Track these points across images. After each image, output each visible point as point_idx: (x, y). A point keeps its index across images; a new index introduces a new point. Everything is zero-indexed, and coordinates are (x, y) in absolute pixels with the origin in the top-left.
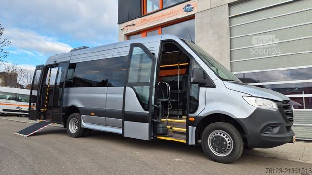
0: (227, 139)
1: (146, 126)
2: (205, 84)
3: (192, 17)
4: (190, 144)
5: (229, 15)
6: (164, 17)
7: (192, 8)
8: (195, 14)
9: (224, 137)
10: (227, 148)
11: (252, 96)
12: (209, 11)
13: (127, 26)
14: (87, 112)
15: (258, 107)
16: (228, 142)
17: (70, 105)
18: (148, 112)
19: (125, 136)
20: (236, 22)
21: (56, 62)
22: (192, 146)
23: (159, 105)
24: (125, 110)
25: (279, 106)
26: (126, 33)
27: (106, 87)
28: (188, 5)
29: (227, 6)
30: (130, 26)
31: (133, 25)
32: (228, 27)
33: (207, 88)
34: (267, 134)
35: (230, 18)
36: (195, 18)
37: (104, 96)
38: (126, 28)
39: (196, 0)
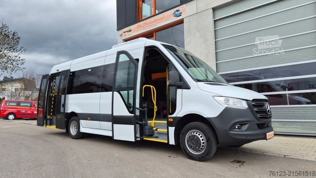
3: (181, 22)
5: (214, 18)
6: (157, 22)
7: (181, 13)
8: (183, 19)
12: (195, 16)
13: (124, 32)
20: (221, 25)
26: (124, 38)
28: (178, 11)
29: (211, 11)
30: (128, 31)
31: (130, 31)
32: (212, 29)
35: (215, 21)
36: (183, 23)
38: (124, 34)
39: (184, 5)
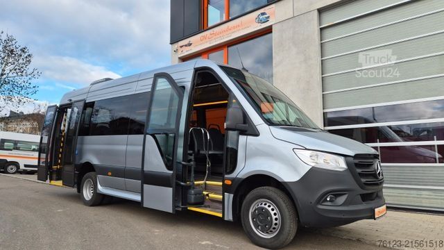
0: (272, 213)
1: (168, 192)
2: (246, 131)
3: (268, 31)
4: (226, 219)
5: (320, 25)
6: (231, 32)
7: (268, 17)
8: (271, 26)
9: (270, 209)
10: (274, 226)
11: (306, 149)
12: (292, 21)
13: (181, 47)
14: (104, 171)
15: (313, 165)
16: (274, 217)
17: (84, 161)
18: (171, 172)
19: (144, 206)
20: (330, 35)
21: (70, 100)
22: (228, 222)
23: (190, 160)
24: (145, 169)
25: (347, 164)
26: (180, 56)
27: (127, 136)
28: (263, 14)
29: (316, 13)
30: (186, 46)
31: (190, 45)
32: (317, 42)
33: (249, 137)
34: (326, 206)
35: (321, 29)
36: (271, 32)
37: (124, 148)
38: (180, 50)
39: (273, 6)
